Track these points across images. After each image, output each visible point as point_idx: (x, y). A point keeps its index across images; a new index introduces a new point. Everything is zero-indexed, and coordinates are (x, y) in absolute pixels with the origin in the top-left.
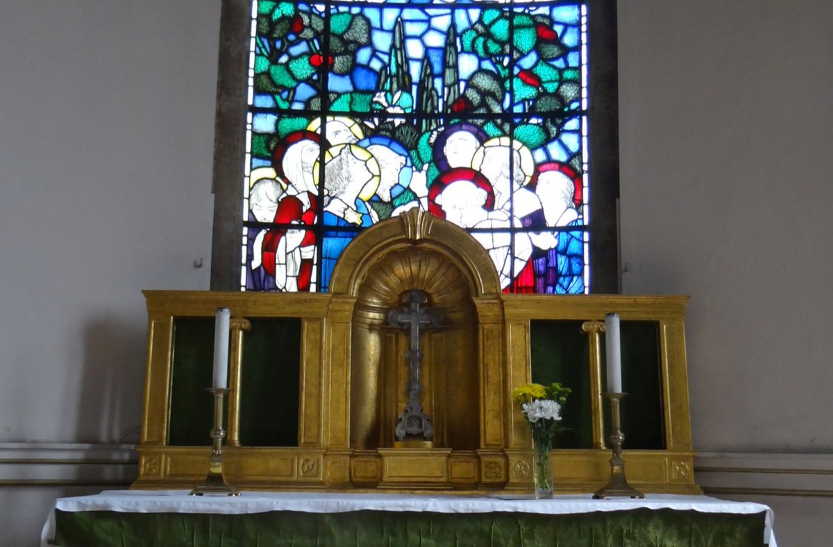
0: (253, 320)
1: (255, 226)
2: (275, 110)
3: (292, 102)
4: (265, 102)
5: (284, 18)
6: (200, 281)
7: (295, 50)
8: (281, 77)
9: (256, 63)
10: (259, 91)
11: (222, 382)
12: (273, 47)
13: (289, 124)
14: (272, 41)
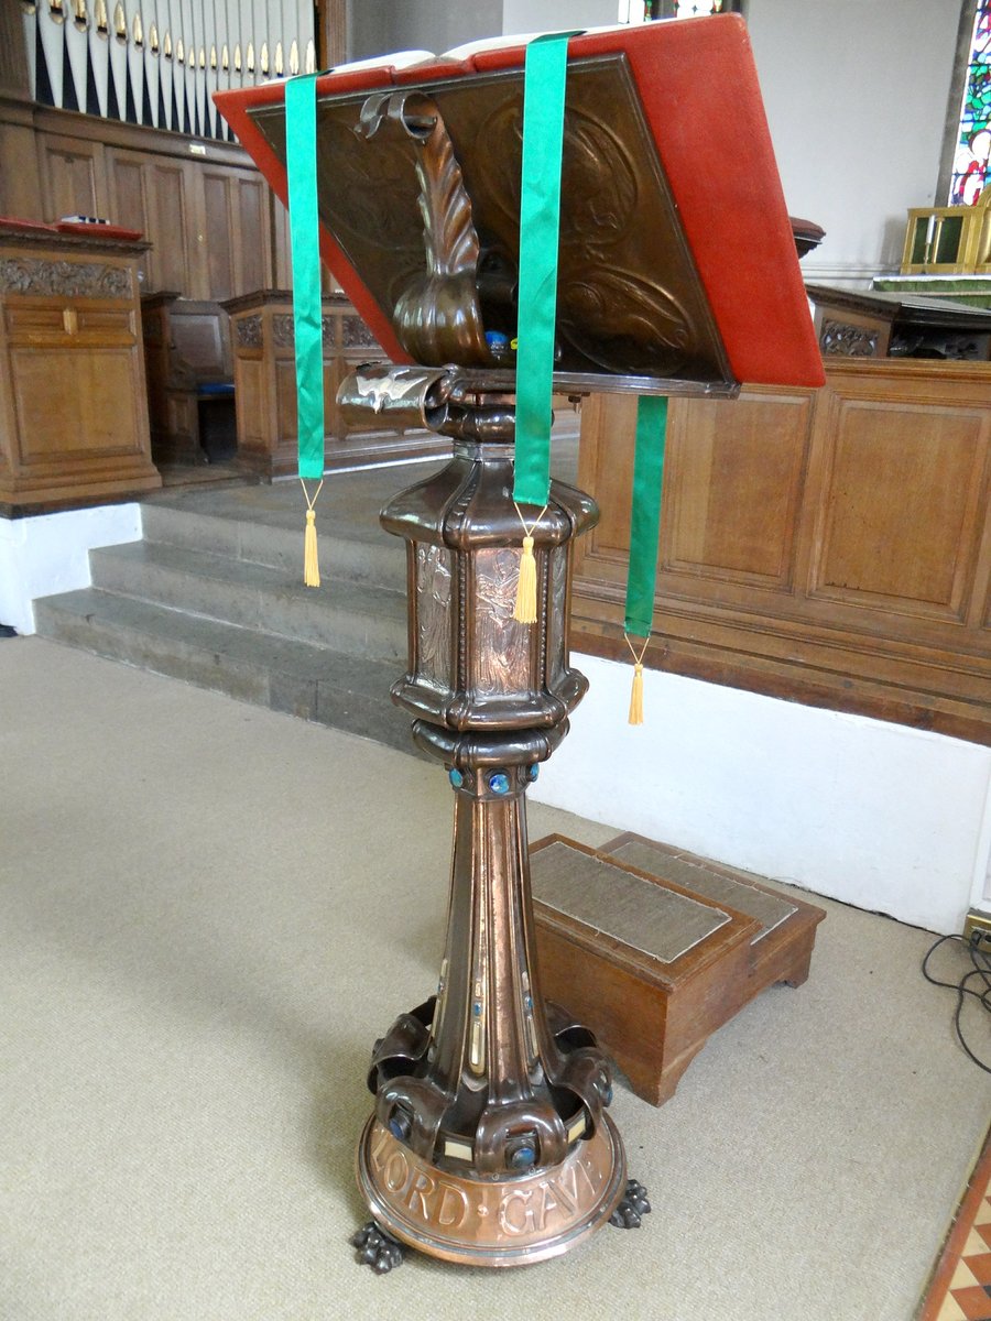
0: (946, 218)
1: (957, 175)
2: (973, 121)
3: (980, 115)
4: (969, 117)
5: (982, 74)
6: (930, 203)
7: (985, 90)
8: (977, 104)
9: (966, 99)
10: (967, 112)
11: (929, 240)
12: (975, 90)
13: (979, 126)
14: (975, 86)
